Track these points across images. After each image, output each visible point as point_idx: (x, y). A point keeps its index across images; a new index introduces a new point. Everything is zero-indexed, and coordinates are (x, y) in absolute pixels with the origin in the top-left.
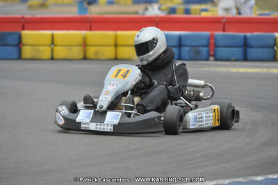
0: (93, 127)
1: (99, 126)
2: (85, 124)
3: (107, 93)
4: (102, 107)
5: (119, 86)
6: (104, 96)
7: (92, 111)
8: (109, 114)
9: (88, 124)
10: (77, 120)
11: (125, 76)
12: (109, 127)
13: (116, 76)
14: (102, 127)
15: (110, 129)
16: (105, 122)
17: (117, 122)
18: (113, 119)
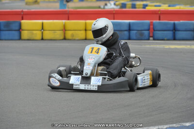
0: (82, 87)
1: (87, 87)
2: (76, 85)
3: (89, 64)
4: (87, 74)
5: (96, 59)
6: (88, 66)
7: (80, 77)
8: (93, 78)
9: (79, 85)
10: (70, 82)
11: (98, 53)
12: (94, 87)
13: (91, 52)
14: (89, 87)
15: (95, 88)
16: (91, 84)
17: (100, 84)
18: (96, 82)
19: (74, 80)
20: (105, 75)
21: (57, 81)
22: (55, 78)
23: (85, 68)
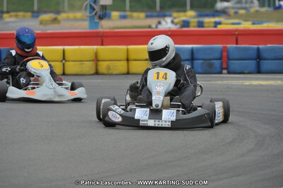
0: (151, 123)
1: (157, 123)
2: (144, 121)
3: (158, 93)
4: (157, 106)
5: (166, 87)
6: (157, 96)
7: (148, 110)
8: (164, 112)
9: (147, 121)
10: (136, 118)
11: (166, 79)
12: (167, 123)
13: (158, 78)
14: (160, 123)
15: (168, 125)
16: (163, 119)
17: (174, 118)
18: (169, 116)
19: (141, 114)
20: (179, 106)
21: (119, 116)
22: (115, 111)
23: (153, 98)
